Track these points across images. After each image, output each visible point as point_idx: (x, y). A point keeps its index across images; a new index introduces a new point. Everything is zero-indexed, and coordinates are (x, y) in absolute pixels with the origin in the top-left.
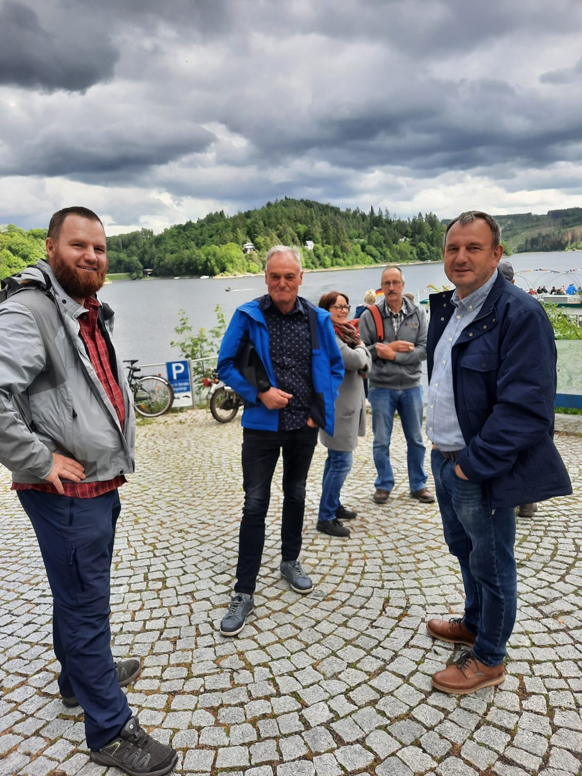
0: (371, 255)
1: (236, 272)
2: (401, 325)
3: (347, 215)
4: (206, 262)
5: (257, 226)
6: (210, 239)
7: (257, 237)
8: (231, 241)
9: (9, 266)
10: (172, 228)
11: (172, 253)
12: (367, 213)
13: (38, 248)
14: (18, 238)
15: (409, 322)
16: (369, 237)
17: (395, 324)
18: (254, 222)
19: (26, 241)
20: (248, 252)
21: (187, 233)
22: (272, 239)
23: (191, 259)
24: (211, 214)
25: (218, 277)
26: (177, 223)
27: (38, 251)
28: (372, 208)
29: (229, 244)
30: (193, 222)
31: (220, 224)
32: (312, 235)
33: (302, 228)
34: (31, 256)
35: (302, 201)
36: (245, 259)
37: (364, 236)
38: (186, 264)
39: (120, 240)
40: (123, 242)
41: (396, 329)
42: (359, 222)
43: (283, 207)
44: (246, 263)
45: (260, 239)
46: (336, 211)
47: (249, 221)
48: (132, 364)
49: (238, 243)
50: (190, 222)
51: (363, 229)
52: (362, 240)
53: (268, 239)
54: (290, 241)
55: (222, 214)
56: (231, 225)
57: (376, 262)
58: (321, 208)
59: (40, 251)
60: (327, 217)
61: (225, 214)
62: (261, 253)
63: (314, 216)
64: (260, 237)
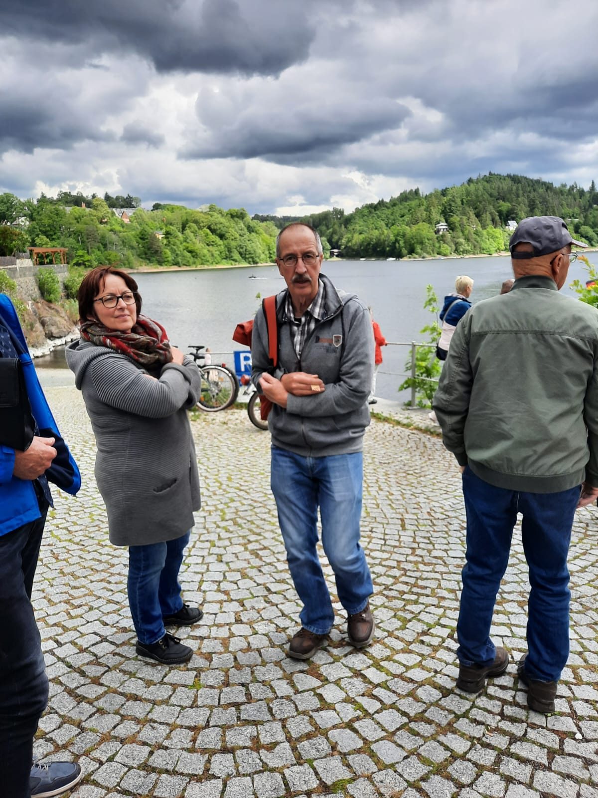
0: (587, 238)
1: (425, 254)
2: (307, 340)
3: (561, 191)
4: (394, 243)
5: (453, 204)
6: (401, 219)
7: (452, 216)
8: (424, 221)
9: (208, 245)
10: (363, 207)
11: (360, 233)
12: (586, 188)
13: (233, 228)
14: (217, 218)
15: (325, 335)
16: (586, 217)
17: (298, 338)
18: (450, 200)
19: (222, 220)
20: (441, 233)
21: (377, 212)
22: (468, 219)
23: (379, 240)
24: (405, 192)
25: (405, 259)
26: (369, 202)
27: (233, 230)
28: (593, 182)
29: (420, 224)
30: (385, 200)
31: (414, 203)
32: (517, 214)
33: (505, 206)
34: (227, 235)
35: (509, 176)
36: (436, 241)
37: (580, 215)
38: (373, 245)
39: (311, 220)
40: (314, 222)
41: (298, 348)
42: (575, 199)
43: (486, 183)
44: (437, 245)
45: (455, 219)
46: (548, 187)
47: (445, 199)
48: (197, 350)
49: (430, 223)
50: (383, 200)
51: (580, 207)
52: (577, 220)
53: (465, 218)
54: (489, 222)
55: (417, 192)
56: (425, 204)
57: (592, 245)
58: (531, 183)
59: (236, 231)
60: (535, 194)
61: (420, 192)
62: (454, 234)
63: (521, 192)
64: (455, 216)
